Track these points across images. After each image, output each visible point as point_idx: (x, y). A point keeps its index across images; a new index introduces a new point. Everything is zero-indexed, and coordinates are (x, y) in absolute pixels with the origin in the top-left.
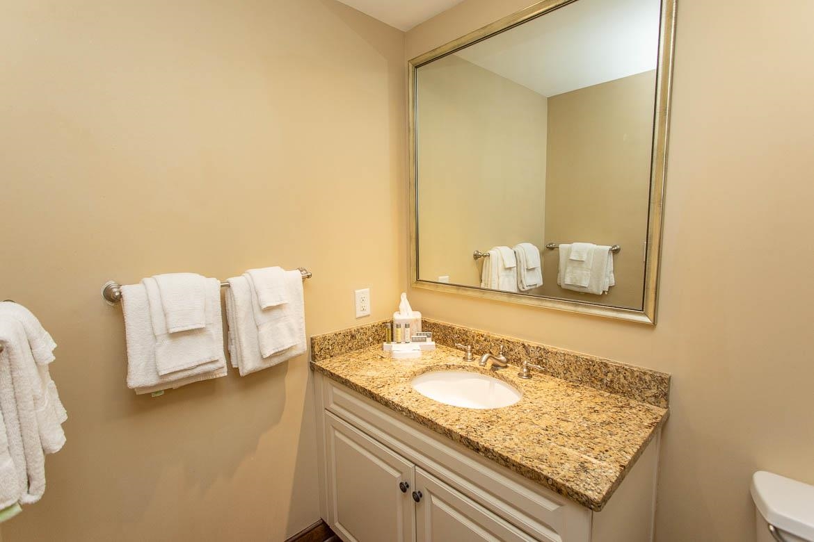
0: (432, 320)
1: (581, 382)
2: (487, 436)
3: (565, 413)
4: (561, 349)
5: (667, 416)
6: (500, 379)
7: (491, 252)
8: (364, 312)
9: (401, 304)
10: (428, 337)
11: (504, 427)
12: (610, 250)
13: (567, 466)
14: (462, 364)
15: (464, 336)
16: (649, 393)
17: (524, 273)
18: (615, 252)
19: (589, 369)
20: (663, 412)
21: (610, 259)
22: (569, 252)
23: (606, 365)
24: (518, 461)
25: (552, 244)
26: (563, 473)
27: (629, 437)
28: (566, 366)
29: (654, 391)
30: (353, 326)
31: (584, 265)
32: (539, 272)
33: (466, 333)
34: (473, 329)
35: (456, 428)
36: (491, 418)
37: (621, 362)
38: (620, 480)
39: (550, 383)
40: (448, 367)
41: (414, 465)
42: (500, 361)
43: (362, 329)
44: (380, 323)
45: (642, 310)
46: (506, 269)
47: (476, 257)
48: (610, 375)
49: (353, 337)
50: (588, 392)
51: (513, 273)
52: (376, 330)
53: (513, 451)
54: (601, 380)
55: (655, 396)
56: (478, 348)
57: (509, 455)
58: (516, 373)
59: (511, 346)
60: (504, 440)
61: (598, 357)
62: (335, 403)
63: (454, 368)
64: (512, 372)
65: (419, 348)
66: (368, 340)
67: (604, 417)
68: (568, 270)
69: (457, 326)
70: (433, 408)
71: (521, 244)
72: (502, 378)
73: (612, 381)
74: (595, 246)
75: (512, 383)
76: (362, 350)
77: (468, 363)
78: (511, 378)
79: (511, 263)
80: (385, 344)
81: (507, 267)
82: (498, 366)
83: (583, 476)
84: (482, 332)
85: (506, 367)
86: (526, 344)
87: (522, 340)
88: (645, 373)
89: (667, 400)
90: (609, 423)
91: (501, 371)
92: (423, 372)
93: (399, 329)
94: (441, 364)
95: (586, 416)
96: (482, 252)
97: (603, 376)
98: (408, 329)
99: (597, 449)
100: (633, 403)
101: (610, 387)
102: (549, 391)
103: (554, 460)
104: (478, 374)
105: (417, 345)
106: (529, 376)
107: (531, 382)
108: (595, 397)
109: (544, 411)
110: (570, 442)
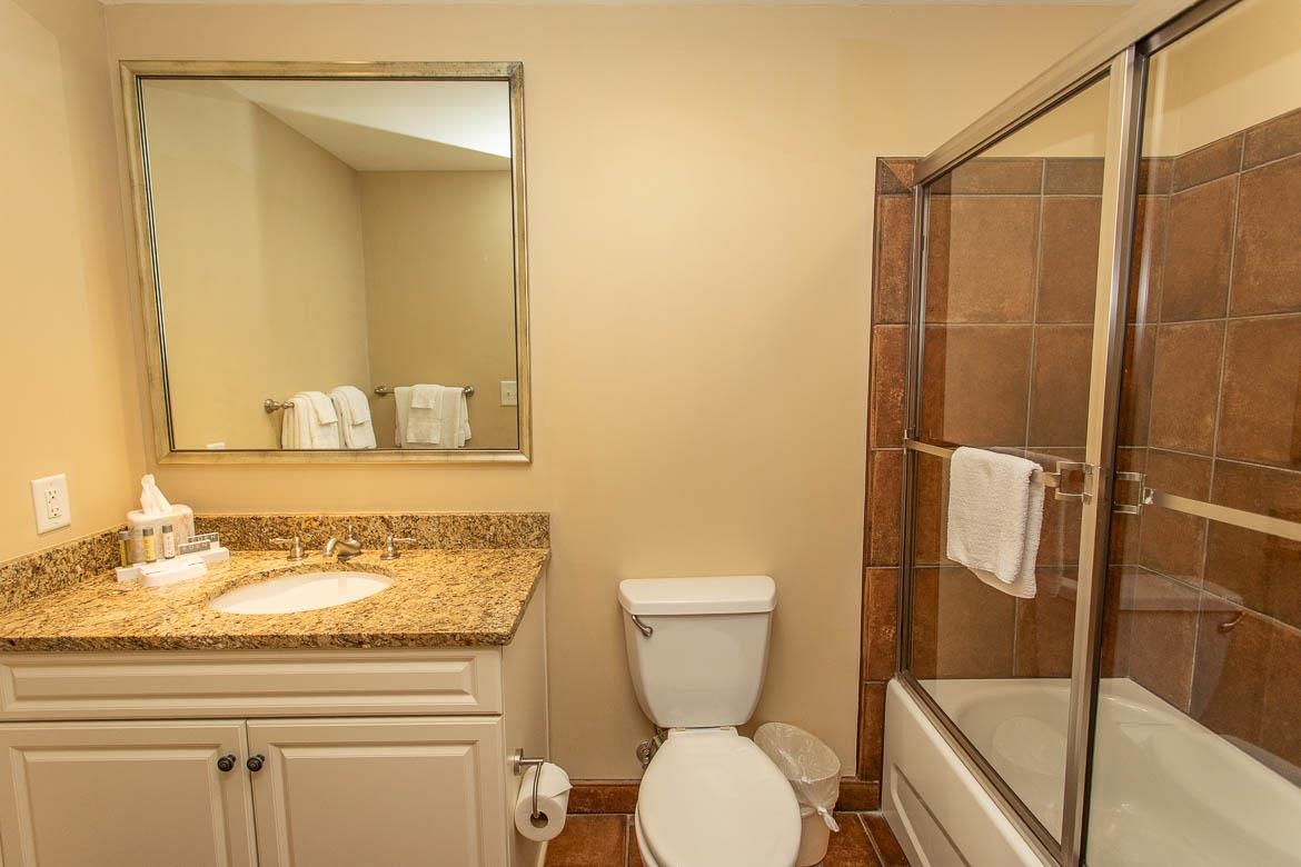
0: (213, 515)
1: (461, 545)
2: (370, 623)
3: (453, 578)
4: (432, 512)
5: (550, 553)
6: (355, 570)
7: (299, 401)
8: (54, 520)
9: (143, 495)
10: (213, 540)
11: (387, 610)
12: (463, 392)
13: (471, 618)
14: (289, 566)
15: (283, 527)
16: (532, 537)
17: (349, 431)
18: (468, 395)
19: (469, 528)
20: (546, 552)
21: (462, 405)
22: (410, 397)
23: (487, 518)
24: (417, 632)
25: (382, 387)
26: (469, 625)
27: (522, 578)
28: (442, 531)
29: (537, 533)
30: (36, 549)
31: (431, 415)
32: (369, 430)
33: (284, 520)
34: (296, 513)
35: (321, 630)
36: (367, 607)
37: (502, 511)
38: (522, 613)
39: (424, 558)
40: (265, 575)
41: (242, 722)
42: (351, 546)
43: (58, 551)
44: (99, 536)
45: (518, 449)
46: (322, 425)
47: (269, 409)
48: (492, 528)
49: (37, 570)
50: (471, 553)
51: (334, 430)
52: (91, 551)
53: (407, 626)
54: (484, 537)
55: (538, 538)
56: (308, 540)
57: (405, 631)
58: (378, 557)
59: (364, 523)
60: (393, 621)
61: (477, 512)
62: (20, 698)
63: (276, 575)
64: (370, 557)
65: (201, 560)
66: (74, 571)
67: (494, 570)
68: (410, 424)
69: (266, 514)
70: (271, 622)
71: (339, 388)
72: (359, 568)
73: (495, 535)
74: (443, 388)
75: (375, 569)
76: (63, 592)
77: (299, 563)
78: (372, 563)
79: (329, 415)
80: (119, 570)
81: (325, 421)
82: (349, 554)
83: (489, 620)
84: (313, 514)
85: (360, 553)
86: (386, 516)
87: (379, 513)
88: (527, 517)
89: (548, 539)
90: (501, 573)
91: (353, 560)
92: (222, 593)
93: (151, 539)
94: (252, 573)
95: (476, 574)
96: (278, 401)
97: (483, 532)
98: (170, 534)
99: (496, 597)
100: (518, 551)
101: (494, 543)
102: (425, 565)
103: (457, 619)
104: (319, 573)
105: (195, 557)
106: (396, 556)
107: (401, 561)
108: (479, 556)
109: (429, 582)
110: (468, 600)
